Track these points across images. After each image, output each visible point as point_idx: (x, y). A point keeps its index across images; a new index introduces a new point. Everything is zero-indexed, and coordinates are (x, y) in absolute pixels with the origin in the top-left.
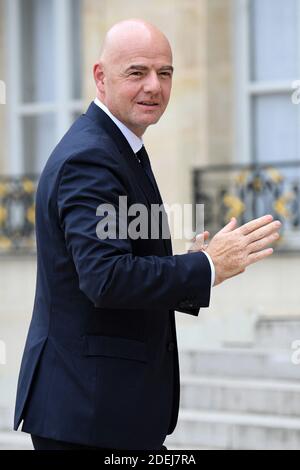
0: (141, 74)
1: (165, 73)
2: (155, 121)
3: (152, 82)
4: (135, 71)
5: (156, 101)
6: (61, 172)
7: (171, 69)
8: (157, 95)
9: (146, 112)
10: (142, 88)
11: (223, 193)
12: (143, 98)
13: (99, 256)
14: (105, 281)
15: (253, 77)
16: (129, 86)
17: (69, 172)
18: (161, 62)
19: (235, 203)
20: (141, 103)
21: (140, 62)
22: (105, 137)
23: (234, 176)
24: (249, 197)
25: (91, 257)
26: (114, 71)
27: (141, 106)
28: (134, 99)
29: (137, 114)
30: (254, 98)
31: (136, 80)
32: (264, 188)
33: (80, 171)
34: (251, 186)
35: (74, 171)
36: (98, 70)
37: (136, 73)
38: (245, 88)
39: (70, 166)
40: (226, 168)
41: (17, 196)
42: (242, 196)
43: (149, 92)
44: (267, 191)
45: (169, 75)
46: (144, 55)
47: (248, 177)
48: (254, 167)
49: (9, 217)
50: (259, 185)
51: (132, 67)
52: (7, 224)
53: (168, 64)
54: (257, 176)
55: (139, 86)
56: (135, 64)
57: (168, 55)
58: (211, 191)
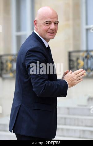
0: (49, 23)
1: (56, 23)
2: (53, 38)
3: (52, 26)
4: (47, 22)
5: (53, 32)
6: (27, 54)
7: (58, 22)
8: (54, 30)
9: (51, 35)
10: (49, 28)
11: (78, 59)
12: (49, 31)
13: (41, 81)
14: (43, 89)
15: (87, 24)
16: (45, 27)
17: (29, 54)
18: (55, 20)
19: (81, 62)
20: (49, 32)
21: (49, 20)
22: (39, 43)
23: (81, 54)
24: (86, 60)
25: (39, 81)
26: (41, 22)
27: (49, 33)
28: (47, 31)
29: (48, 36)
30: (87, 30)
31: (48, 25)
32: (90, 58)
33: (33, 54)
34: (86, 57)
35: (31, 54)
36: (35, 22)
37: (47, 23)
38: (84, 27)
39: (30, 52)
40: (79, 51)
41: (15, 60)
42: (83, 60)
43: (51, 29)
44: (91, 58)
45: (57, 24)
46: (50, 18)
47: (85, 54)
48: (87, 51)
49: (12, 66)
50: (89, 57)
51: (47, 21)
52: (12, 69)
53: (57, 20)
54: (88, 54)
55: (48, 27)
56: (47, 20)
57: (57, 17)
58: (74, 59)
